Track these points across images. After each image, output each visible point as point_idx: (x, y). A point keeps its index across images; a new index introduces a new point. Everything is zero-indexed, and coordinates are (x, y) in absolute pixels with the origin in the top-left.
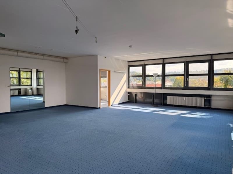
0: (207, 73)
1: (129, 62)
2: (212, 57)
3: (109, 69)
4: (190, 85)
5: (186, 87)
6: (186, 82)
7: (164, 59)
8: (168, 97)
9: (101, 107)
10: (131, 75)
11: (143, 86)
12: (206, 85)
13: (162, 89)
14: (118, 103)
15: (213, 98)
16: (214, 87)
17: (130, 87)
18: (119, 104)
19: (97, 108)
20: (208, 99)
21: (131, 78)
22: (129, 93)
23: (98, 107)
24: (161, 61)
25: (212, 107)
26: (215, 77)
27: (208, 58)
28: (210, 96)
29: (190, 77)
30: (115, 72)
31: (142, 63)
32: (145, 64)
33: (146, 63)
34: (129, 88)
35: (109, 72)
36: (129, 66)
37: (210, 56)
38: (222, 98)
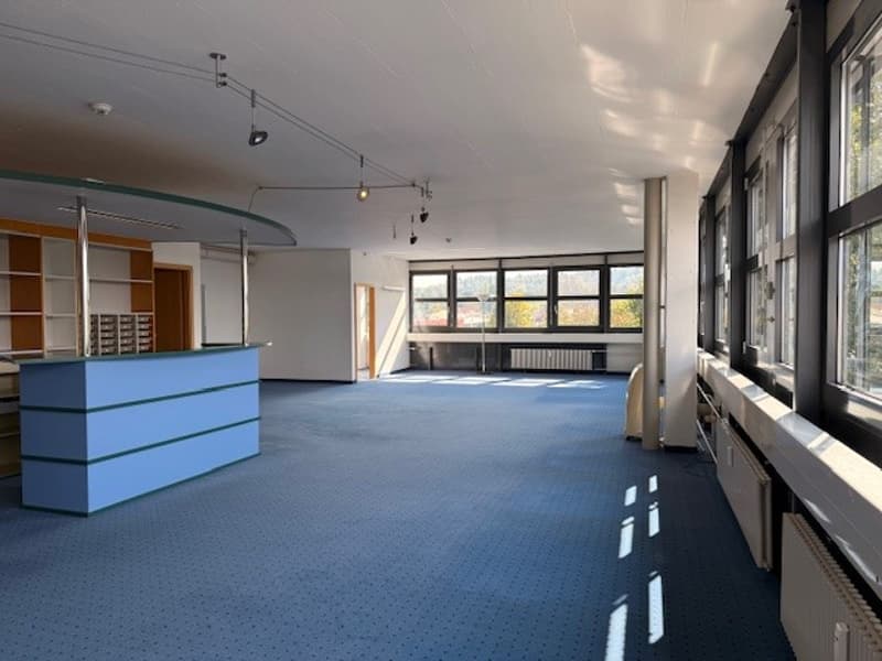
0: (597, 293)
1: (411, 262)
2: (606, 260)
3: (370, 283)
4: (561, 323)
5: (553, 327)
6: (552, 315)
7: (501, 259)
8: (513, 351)
9: (359, 380)
10: (415, 297)
11: (451, 326)
12: (594, 321)
13: (497, 332)
14: (389, 371)
15: (609, 350)
16: (612, 326)
17: (414, 329)
18: (392, 373)
19: (350, 383)
20: (599, 352)
21: (416, 305)
22: (412, 344)
23: (353, 379)
24: (495, 265)
25: (609, 369)
26: (612, 301)
27: (599, 261)
28: (603, 346)
29: (560, 303)
30: (384, 289)
31: (447, 266)
32: (456, 268)
33: (458, 266)
34: (411, 331)
35: (372, 291)
36: (412, 273)
37: (602, 257)
38: (627, 350)
